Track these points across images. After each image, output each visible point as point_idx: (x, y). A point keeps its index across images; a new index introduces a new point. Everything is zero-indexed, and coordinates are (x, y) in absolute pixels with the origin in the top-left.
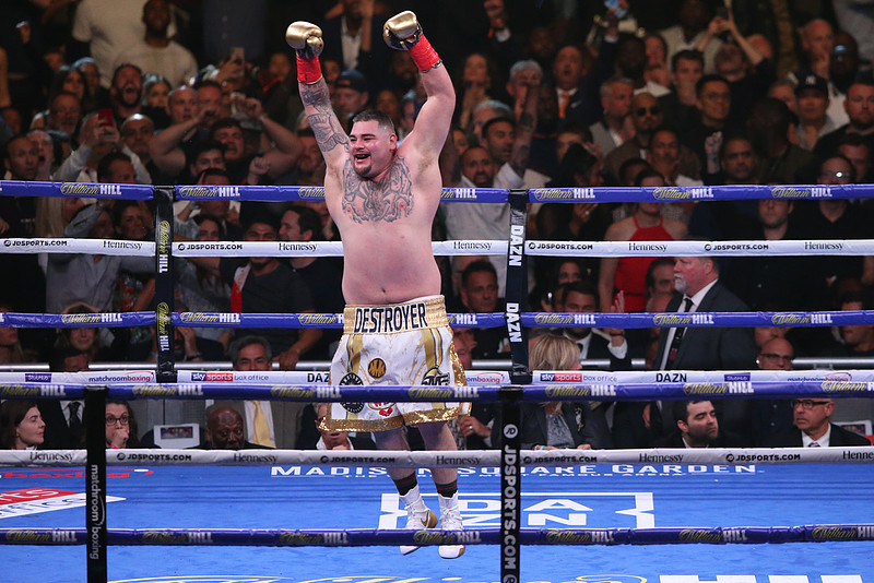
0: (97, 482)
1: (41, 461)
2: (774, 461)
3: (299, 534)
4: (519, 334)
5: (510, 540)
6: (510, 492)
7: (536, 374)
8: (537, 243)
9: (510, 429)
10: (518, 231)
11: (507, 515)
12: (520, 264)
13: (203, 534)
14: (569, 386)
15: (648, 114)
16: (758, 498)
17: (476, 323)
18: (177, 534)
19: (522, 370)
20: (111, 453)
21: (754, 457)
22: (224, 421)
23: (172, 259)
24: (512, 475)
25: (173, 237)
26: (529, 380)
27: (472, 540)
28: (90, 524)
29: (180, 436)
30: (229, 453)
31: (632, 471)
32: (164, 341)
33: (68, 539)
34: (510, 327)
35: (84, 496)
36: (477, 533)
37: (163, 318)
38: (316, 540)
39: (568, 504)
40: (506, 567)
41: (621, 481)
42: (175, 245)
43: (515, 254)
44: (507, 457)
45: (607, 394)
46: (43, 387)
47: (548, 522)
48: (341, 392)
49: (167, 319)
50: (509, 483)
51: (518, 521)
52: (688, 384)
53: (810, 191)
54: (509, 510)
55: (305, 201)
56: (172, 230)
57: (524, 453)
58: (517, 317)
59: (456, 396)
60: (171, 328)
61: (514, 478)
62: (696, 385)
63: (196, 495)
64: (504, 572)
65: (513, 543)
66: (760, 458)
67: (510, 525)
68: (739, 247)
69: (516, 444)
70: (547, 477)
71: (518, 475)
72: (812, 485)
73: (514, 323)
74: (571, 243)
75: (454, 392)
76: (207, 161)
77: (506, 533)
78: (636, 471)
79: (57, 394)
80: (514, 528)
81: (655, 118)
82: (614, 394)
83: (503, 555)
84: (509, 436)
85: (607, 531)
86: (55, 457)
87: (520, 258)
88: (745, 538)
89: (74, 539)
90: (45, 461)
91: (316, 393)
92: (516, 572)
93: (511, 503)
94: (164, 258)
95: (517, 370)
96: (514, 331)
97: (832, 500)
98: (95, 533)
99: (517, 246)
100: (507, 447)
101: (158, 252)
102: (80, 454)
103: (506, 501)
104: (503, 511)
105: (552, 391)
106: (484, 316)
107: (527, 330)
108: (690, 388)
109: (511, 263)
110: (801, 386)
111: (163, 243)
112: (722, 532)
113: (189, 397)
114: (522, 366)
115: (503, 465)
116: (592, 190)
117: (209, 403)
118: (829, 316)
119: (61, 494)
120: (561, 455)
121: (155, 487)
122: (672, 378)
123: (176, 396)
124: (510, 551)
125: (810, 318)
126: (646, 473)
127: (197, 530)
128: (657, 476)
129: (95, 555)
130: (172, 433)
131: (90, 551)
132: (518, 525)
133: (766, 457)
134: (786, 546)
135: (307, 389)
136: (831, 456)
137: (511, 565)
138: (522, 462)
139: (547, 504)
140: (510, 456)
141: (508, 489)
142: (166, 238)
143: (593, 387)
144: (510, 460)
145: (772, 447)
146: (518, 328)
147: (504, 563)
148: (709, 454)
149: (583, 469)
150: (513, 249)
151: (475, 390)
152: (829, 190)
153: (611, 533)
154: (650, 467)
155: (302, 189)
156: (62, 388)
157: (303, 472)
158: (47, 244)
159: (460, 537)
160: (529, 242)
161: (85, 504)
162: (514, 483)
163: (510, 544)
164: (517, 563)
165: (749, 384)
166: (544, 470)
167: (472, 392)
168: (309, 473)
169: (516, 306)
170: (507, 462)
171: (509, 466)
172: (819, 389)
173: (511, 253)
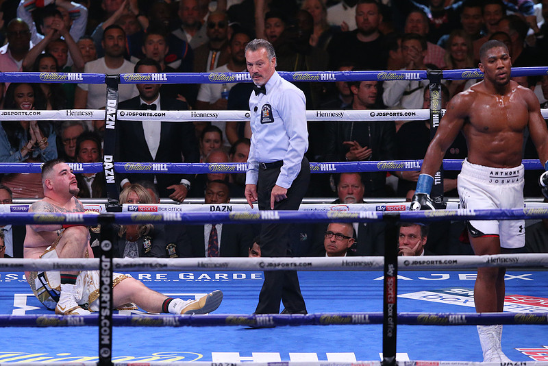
4: (113, 178)
5: (105, 324)
6: (106, 289)
7: (125, 206)
8: (126, 112)
9: (106, 244)
10: (112, 104)
11: (103, 305)
12: (113, 128)
14: (148, 214)
15: (216, 28)
17: (83, 169)
19: (115, 203)
21: (279, 264)
24: (107, 277)
26: (120, 209)
27: (78, 323)
31: (192, 278)
34: (107, 172)
40: (103, 342)
41: (185, 285)
43: (110, 120)
44: (103, 264)
45: (175, 219)
50: (105, 282)
51: (111, 310)
52: (232, 213)
53: (320, 76)
54: (105, 302)
57: (116, 260)
58: (111, 166)
59: (68, 220)
61: (108, 279)
62: (238, 213)
64: (101, 346)
65: (108, 324)
66: (283, 265)
67: (106, 312)
69: (110, 255)
71: (111, 277)
73: (109, 170)
75: (65, 219)
77: (103, 318)
78: (196, 277)
80: (108, 314)
82: (180, 219)
83: (100, 334)
84: (105, 249)
87: (114, 123)
88: (272, 323)
92: (109, 346)
93: (106, 297)
95: (111, 203)
96: (109, 175)
99: (112, 115)
100: (103, 256)
103: (103, 295)
104: (101, 302)
105: (136, 217)
108: (234, 215)
109: (107, 127)
110: (313, 214)
112: (256, 319)
114: (114, 200)
116: (165, 75)
118: (333, 165)
120: (141, 262)
122: (222, 208)
124: (105, 331)
125: (320, 167)
126: (203, 279)
128: (210, 282)
132: (111, 313)
136: (333, 264)
137: (106, 341)
138: (114, 267)
140: (106, 264)
141: (104, 287)
143: (165, 215)
144: (106, 266)
145: (292, 257)
146: (112, 173)
147: (101, 339)
148: (247, 262)
150: (108, 117)
151: (81, 216)
152: (333, 75)
153: (177, 318)
154: (206, 275)
159: (69, 321)
162: (108, 282)
163: (105, 326)
164: (110, 340)
165: (276, 213)
167: (79, 218)
169: (111, 157)
170: (104, 267)
171: (105, 270)
172: (325, 217)
173: (108, 119)
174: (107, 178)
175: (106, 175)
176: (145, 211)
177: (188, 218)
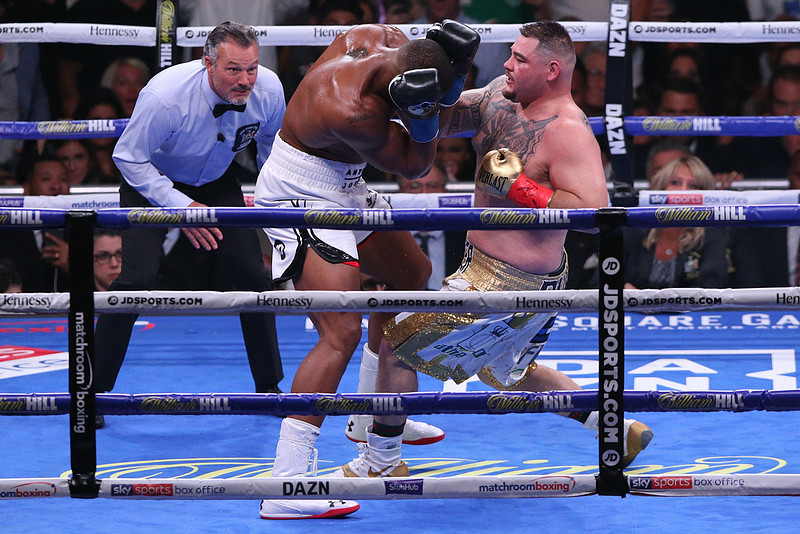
0: (83, 334)
1: (12, 307)
3: (340, 399)
4: (622, 144)
5: (611, 406)
6: (611, 344)
7: (644, 195)
8: (645, 25)
9: (610, 264)
10: (619, 11)
11: (606, 373)
13: (218, 399)
14: (686, 208)
18: (184, 400)
19: (626, 190)
20: (101, 296)
23: (177, 50)
24: (613, 322)
25: (178, 21)
26: (635, 201)
27: (563, 406)
28: (74, 388)
30: (251, 295)
31: (767, 322)
33: (46, 407)
34: (611, 134)
35: (66, 356)
36: (569, 397)
38: (362, 407)
39: (685, 365)
40: (606, 440)
41: (753, 336)
42: (181, 32)
43: (616, 41)
44: (606, 299)
45: (735, 217)
46: (13, 212)
47: (659, 387)
48: (393, 218)
50: (610, 332)
51: (621, 381)
54: (610, 368)
56: (177, 12)
58: (619, 122)
59: (541, 221)
61: (615, 326)
63: (208, 355)
64: (603, 447)
65: (615, 409)
67: (611, 386)
69: (618, 283)
70: (658, 331)
71: (621, 322)
73: (616, 130)
75: (538, 216)
77: (606, 396)
78: (774, 321)
79: (31, 221)
80: (616, 389)
82: (744, 218)
83: (602, 426)
84: (609, 272)
85: (736, 394)
86: (28, 302)
87: (623, 46)
89: (54, 408)
90: (17, 306)
91: (361, 218)
92: (619, 446)
93: (611, 358)
94: (166, 48)
95: (619, 190)
96: (615, 140)
98: (81, 400)
99: (619, 31)
100: (606, 286)
101: (159, 40)
102: (60, 299)
104: (602, 368)
105: (663, 213)
111: (166, 28)
114: (625, 185)
115: (600, 309)
119: (37, 354)
121: (156, 345)
123: (184, 222)
124: (611, 419)
126: (786, 325)
127: (210, 394)
129: (81, 428)
131: (73, 422)
132: (621, 386)
135: (350, 213)
137: (612, 438)
138: (626, 305)
139: (660, 365)
140: (611, 298)
141: (608, 340)
142: (170, 23)
143: (716, 209)
144: (611, 302)
146: (620, 135)
147: (603, 435)
149: (706, 320)
150: (614, 35)
151: (565, 213)
153: (740, 396)
154: (791, 317)
156: (38, 213)
158: (17, 31)
159: (546, 402)
160: (635, 24)
161: (67, 367)
162: (615, 332)
163: (611, 411)
166: (654, 321)
167: (562, 216)
169: (619, 107)
170: (606, 304)
171: (610, 310)
173: (612, 39)
174: (611, 144)
175: (610, 139)
176: (681, 203)
177: (758, 214)
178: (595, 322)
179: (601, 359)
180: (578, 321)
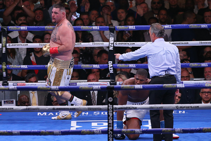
2: (191, 108)
3: (46, 132)
4: (112, 71)
6: (110, 118)
7: (118, 83)
8: (118, 43)
9: (110, 99)
10: (112, 39)
11: (109, 125)
12: (112, 49)
13: (17, 132)
15: (156, 4)
16: (186, 121)
17: (99, 67)
18: (9, 132)
19: (114, 81)
21: (185, 107)
22: (24, 99)
23: (7, 49)
24: (111, 113)
25: (7, 42)
26: (116, 84)
27: (99, 133)
29: (10, 103)
30: (25, 107)
32: (4, 74)
34: (110, 68)
36: (100, 131)
37: (4, 67)
38: (51, 133)
42: (8, 44)
43: (111, 46)
44: (109, 107)
45: (140, 88)
49: (5, 67)
50: (110, 115)
53: (201, 26)
54: (110, 124)
55: (47, 31)
56: (6, 40)
57: (115, 106)
58: (112, 65)
60: (6, 70)
61: (112, 114)
65: (112, 133)
66: (187, 107)
67: (111, 128)
68: (179, 43)
69: (112, 104)
72: (202, 117)
73: (111, 67)
74: (128, 43)
75: (93, 88)
76: (21, 20)
77: (109, 130)
80: (112, 129)
81: (158, 5)
82: (142, 88)
83: (108, 137)
84: (110, 101)
87: (113, 47)
88: (182, 132)
91: (51, 88)
93: (111, 122)
94: (4, 48)
95: (112, 82)
96: (111, 69)
97: (208, 121)
99: (112, 44)
100: (109, 104)
101: (2, 47)
103: (109, 121)
105: (123, 87)
106: (102, 65)
107: (115, 69)
109: (110, 49)
110: (199, 85)
111: (4, 44)
112: (175, 130)
113: (12, 90)
116: (134, 26)
117: (19, 92)
118: (207, 64)
121: (2, 119)
123: (9, 90)
124: (110, 136)
125: (201, 65)
127: (15, 131)
130: (7, 102)
132: (113, 128)
133: (188, 107)
134: (195, 134)
135: (48, 87)
137: (111, 140)
138: (114, 109)
142: (5, 42)
143: (135, 86)
144: (110, 108)
145: (190, 104)
146: (112, 69)
147: (109, 140)
148: (171, 106)
153: (141, 130)
155: (46, 27)
157: (47, 114)
159: (95, 132)
160: (115, 42)
162: (112, 115)
163: (110, 134)
165: (183, 85)
167: (99, 88)
168: (49, 115)
169: (111, 62)
170: (109, 109)
171: (110, 110)
172: (204, 86)
177: (145, 87)
178: (106, 113)
179: (108, 122)
180: (102, 113)
